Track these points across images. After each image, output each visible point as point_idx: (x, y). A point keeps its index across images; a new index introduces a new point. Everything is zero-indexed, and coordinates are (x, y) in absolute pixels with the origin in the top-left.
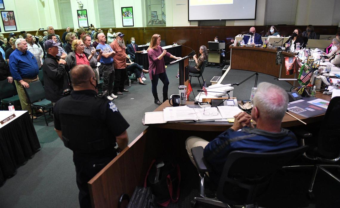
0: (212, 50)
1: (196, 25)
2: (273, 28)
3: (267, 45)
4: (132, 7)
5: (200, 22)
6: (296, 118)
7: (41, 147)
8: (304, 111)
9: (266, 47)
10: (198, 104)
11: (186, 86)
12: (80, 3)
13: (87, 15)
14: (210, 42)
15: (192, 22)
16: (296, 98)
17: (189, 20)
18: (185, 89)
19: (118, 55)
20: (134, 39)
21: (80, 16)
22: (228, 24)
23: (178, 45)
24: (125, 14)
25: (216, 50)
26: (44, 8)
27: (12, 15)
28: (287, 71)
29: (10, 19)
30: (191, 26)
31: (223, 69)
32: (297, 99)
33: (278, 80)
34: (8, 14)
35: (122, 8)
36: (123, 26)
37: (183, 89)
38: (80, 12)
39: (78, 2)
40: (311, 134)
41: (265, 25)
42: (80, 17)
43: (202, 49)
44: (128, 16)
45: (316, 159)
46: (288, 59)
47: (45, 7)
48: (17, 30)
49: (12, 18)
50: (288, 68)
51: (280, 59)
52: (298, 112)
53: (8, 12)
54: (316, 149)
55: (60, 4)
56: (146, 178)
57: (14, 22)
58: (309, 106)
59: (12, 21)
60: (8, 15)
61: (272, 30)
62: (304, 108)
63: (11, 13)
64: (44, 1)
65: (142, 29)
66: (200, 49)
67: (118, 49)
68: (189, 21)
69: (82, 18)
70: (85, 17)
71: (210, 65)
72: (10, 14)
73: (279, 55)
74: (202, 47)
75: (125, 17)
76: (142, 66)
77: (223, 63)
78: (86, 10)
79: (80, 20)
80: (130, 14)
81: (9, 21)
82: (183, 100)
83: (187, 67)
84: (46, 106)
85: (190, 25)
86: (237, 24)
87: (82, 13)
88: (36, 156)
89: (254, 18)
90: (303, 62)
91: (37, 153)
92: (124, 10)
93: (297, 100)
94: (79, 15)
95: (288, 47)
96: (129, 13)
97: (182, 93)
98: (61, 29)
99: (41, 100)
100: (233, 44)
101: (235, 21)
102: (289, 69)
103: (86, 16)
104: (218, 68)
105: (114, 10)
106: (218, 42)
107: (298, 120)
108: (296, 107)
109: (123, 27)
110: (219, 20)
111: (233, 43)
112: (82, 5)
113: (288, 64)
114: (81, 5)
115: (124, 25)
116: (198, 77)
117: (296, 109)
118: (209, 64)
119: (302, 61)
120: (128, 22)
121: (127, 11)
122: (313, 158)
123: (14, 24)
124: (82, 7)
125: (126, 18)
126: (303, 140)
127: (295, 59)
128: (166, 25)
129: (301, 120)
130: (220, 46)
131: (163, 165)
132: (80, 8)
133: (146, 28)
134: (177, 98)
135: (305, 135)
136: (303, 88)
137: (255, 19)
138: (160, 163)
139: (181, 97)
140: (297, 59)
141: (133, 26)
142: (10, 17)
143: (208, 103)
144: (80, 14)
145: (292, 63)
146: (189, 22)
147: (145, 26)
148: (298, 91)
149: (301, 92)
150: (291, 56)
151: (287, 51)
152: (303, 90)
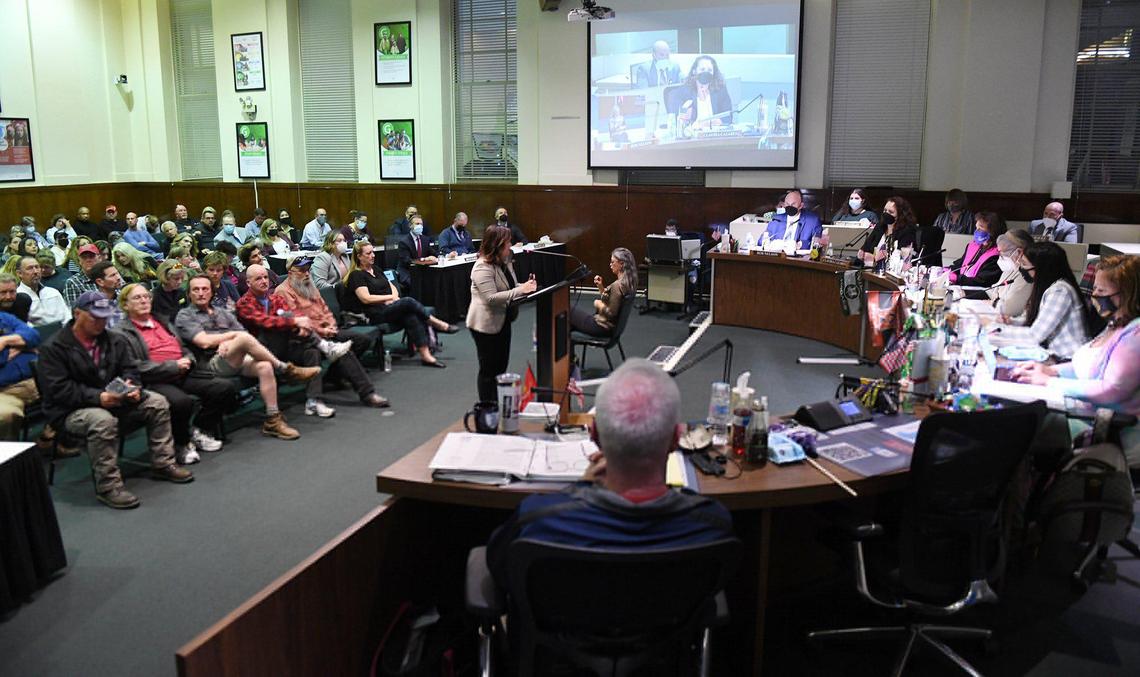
0: (660, 262)
1: (612, 181)
2: (857, 195)
3: (820, 250)
4: (412, 121)
5: (624, 171)
6: (833, 477)
7: (69, 564)
8: (863, 456)
9: (819, 257)
10: (554, 432)
11: (519, 377)
12: (248, 103)
13: (267, 140)
14: (654, 236)
15: (598, 172)
16: (852, 417)
17: (592, 165)
18: (514, 385)
20: (420, 221)
21: (246, 143)
22: (712, 182)
23: (555, 242)
24: (391, 140)
25: (673, 264)
26: (131, 113)
27: (22, 133)
28: (876, 333)
29: (16, 144)
30: (595, 184)
31: (688, 324)
32: (854, 421)
33: (798, 362)
34: (11, 129)
35: (381, 122)
36: (382, 178)
37: (509, 384)
38: (245, 131)
39: (241, 100)
40: (879, 526)
41: (827, 187)
42: (245, 145)
43: (619, 260)
45: (904, 606)
46: (876, 298)
47: (133, 110)
48: (33, 180)
49: (20, 142)
50: (877, 326)
51: (854, 297)
52: (843, 459)
53: (9, 123)
54: (896, 572)
55: (183, 102)
56: (376, 658)
57: (28, 156)
58: (886, 443)
59: (21, 150)
60: (8, 132)
61: (855, 202)
62: (866, 448)
63: (21, 126)
64: (131, 92)
65: (443, 188)
66: (613, 258)
68: (589, 167)
69: (253, 147)
70: (261, 145)
71: (654, 309)
72: (16, 129)
73: (852, 286)
74: (617, 254)
76: (428, 309)
77: (694, 303)
78: (265, 123)
79: (243, 155)
80: (405, 143)
81: (10, 149)
82: (509, 417)
83: (562, 316)
85: (594, 180)
86: (739, 182)
87: (252, 132)
88: (49, 595)
89: (793, 166)
90: (914, 307)
91: (54, 585)
92: (387, 129)
93: (853, 424)
94: (240, 139)
95: (884, 259)
96: (401, 138)
97: (505, 397)
98: (181, 180)
100: (720, 245)
101: (735, 173)
102: (882, 326)
103: (263, 142)
105: (354, 127)
106: (679, 237)
107: (836, 484)
108: (844, 444)
109: (379, 181)
110: (683, 168)
111: (720, 240)
112: (253, 110)
113: (878, 311)
114: (249, 107)
115: (383, 176)
116: (607, 347)
117: (842, 449)
118: (652, 305)
119: (912, 303)
120: (398, 167)
121: (396, 134)
122: (893, 603)
123: (29, 159)
124: (254, 114)
125: (393, 153)
126: (859, 545)
127: (897, 298)
128: (517, 179)
129: (846, 483)
130: (685, 249)
131: (435, 618)
132: (248, 117)
133: (454, 188)
134: (490, 412)
135: (861, 528)
136: (876, 390)
137: (795, 168)
138: (426, 612)
139: (504, 410)
140: (903, 295)
141: (414, 178)
142: (17, 137)
143: (583, 428)
144: (246, 135)
145: (887, 310)
146: (591, 171)
147: (454, 181)
148: (860, 396)
149: (871, 400)
150: (890, 286)
151: (878, 272)
152: (875, 394)
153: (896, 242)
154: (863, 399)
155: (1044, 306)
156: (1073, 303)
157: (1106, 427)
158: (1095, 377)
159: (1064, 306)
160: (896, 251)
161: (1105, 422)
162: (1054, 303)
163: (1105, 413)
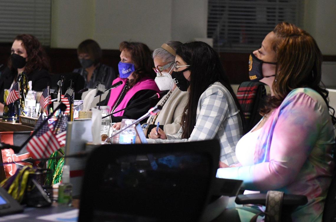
46: (11, 139)
151: (10, 119)
152: (23, 182)
153: (30, 83)
154: (10, 191)
155: (201, 112)
156: (229, 107)
157: (277, 208)
158: (260, 160)
159: (221, 110)
160: (30, 92)
161: (276, 203)
162: (210, 107)
163: (275, 195)
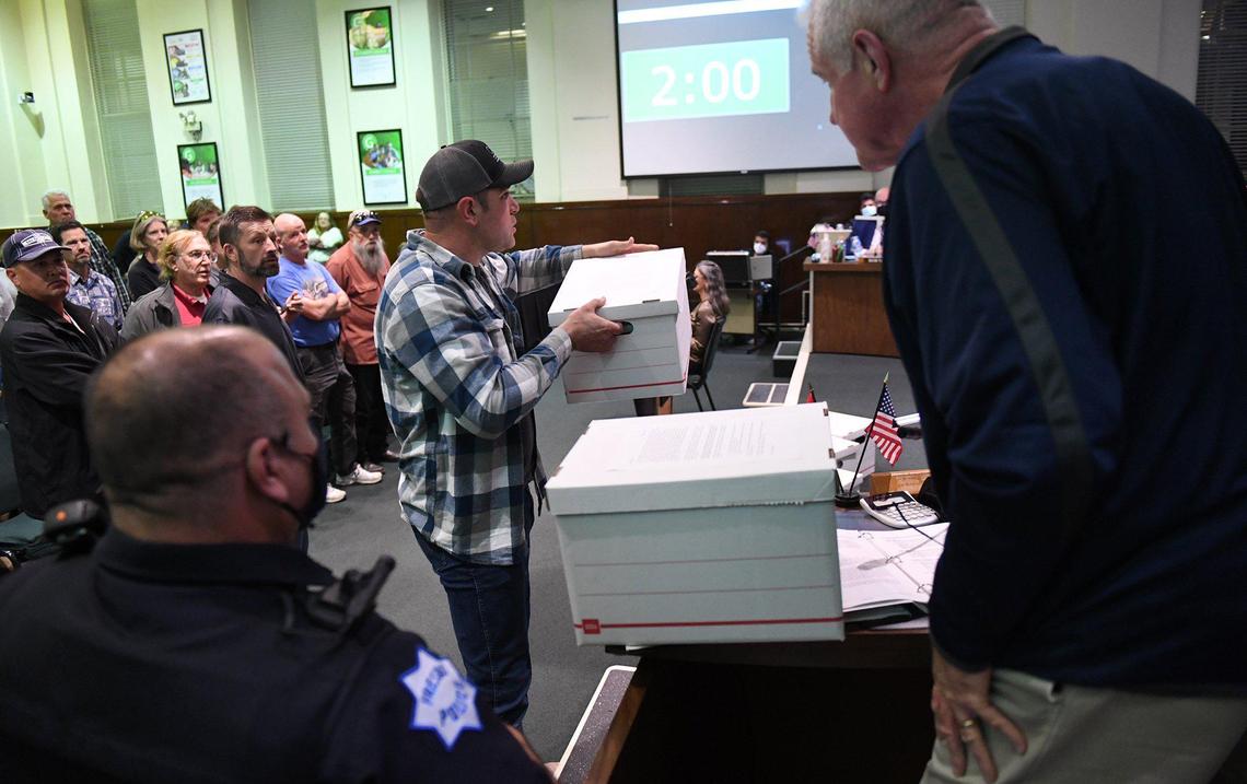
1: (651, 193)
4: (400, 131)
5: (665, 180)
10: (857, 506)
12: (190, 119)
13: (217, 164)
14: (716, 253)
15: (634, 183)
17: (626, 174)
19: (360, 307)
21: (191, 169)
22: (772, 188)
24: (374, 156)
25: (740, 285)
26: (43, 141)
30: (631, 198)
31: (776, 357)
35: (360, 134)
38: (189, 155)
39: (182, 116)
42: (190, 172)
44: (384, 165)
47: (45, 136)
55: (107, 124)
64: (41, 114)
66: (698, 274)
67: (359, 282)
68: (623, 177)
69: (200, 173)
70: (210, 171)
74: (703, 269)
75: (373, 167)
78: (214, 144)
79: (188, 183)
80: (392, 159)
84: (30, 542)
85: (630, 193)
86: (805, 186)
87: (198, 155)
92: (369, 142)
94: (184, 165)
96: (387, 152)
98: (112, 221)
99: (10, 517)
100: (816, 256)
101: (800, 175)
103: (213, 167)
104: (749, 353)
105: (326, 143)
106: (747, 254)
110: (737, 174)
111: (817, 249)
112: (197, 127)
114: (192, 124)
115: (367, 202)
116: (696, 387)
120: (384, 189)
121: (380, 148)
124: (198, 133)
125: (376, 171)
128: (534, 197)
130: (755, 268)
132: (191, 136)
141: (406, 202)
144: (191, 160)
146: (625, 182)
